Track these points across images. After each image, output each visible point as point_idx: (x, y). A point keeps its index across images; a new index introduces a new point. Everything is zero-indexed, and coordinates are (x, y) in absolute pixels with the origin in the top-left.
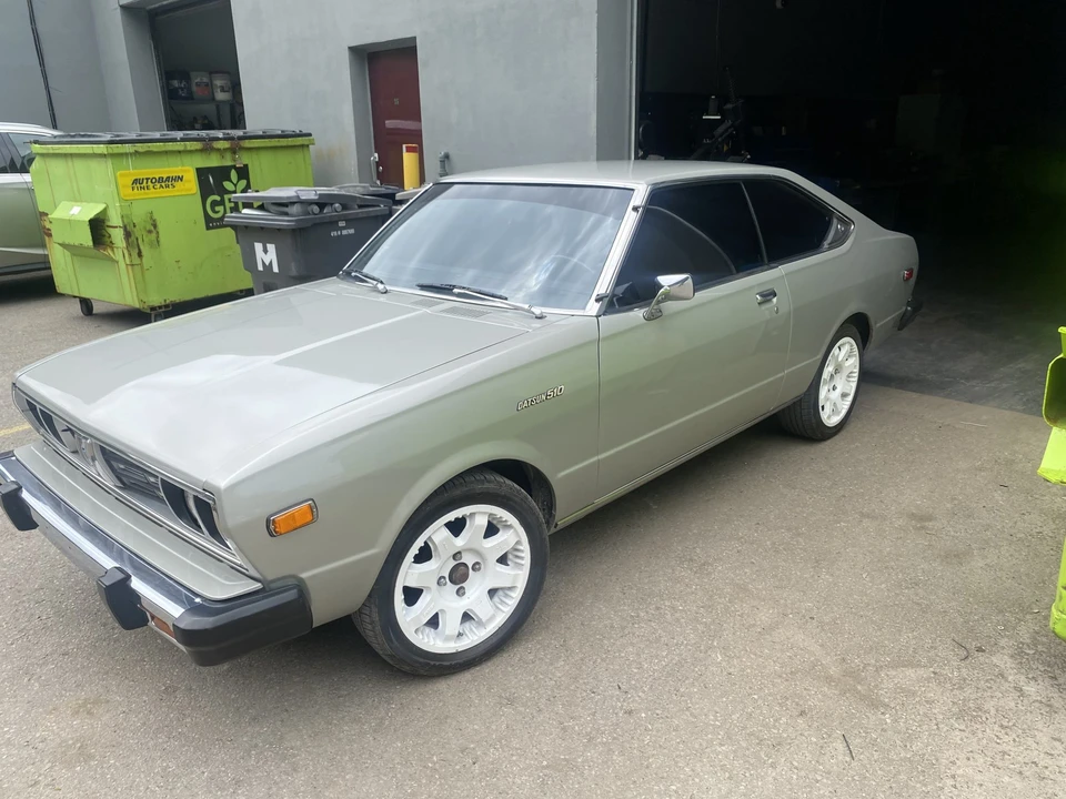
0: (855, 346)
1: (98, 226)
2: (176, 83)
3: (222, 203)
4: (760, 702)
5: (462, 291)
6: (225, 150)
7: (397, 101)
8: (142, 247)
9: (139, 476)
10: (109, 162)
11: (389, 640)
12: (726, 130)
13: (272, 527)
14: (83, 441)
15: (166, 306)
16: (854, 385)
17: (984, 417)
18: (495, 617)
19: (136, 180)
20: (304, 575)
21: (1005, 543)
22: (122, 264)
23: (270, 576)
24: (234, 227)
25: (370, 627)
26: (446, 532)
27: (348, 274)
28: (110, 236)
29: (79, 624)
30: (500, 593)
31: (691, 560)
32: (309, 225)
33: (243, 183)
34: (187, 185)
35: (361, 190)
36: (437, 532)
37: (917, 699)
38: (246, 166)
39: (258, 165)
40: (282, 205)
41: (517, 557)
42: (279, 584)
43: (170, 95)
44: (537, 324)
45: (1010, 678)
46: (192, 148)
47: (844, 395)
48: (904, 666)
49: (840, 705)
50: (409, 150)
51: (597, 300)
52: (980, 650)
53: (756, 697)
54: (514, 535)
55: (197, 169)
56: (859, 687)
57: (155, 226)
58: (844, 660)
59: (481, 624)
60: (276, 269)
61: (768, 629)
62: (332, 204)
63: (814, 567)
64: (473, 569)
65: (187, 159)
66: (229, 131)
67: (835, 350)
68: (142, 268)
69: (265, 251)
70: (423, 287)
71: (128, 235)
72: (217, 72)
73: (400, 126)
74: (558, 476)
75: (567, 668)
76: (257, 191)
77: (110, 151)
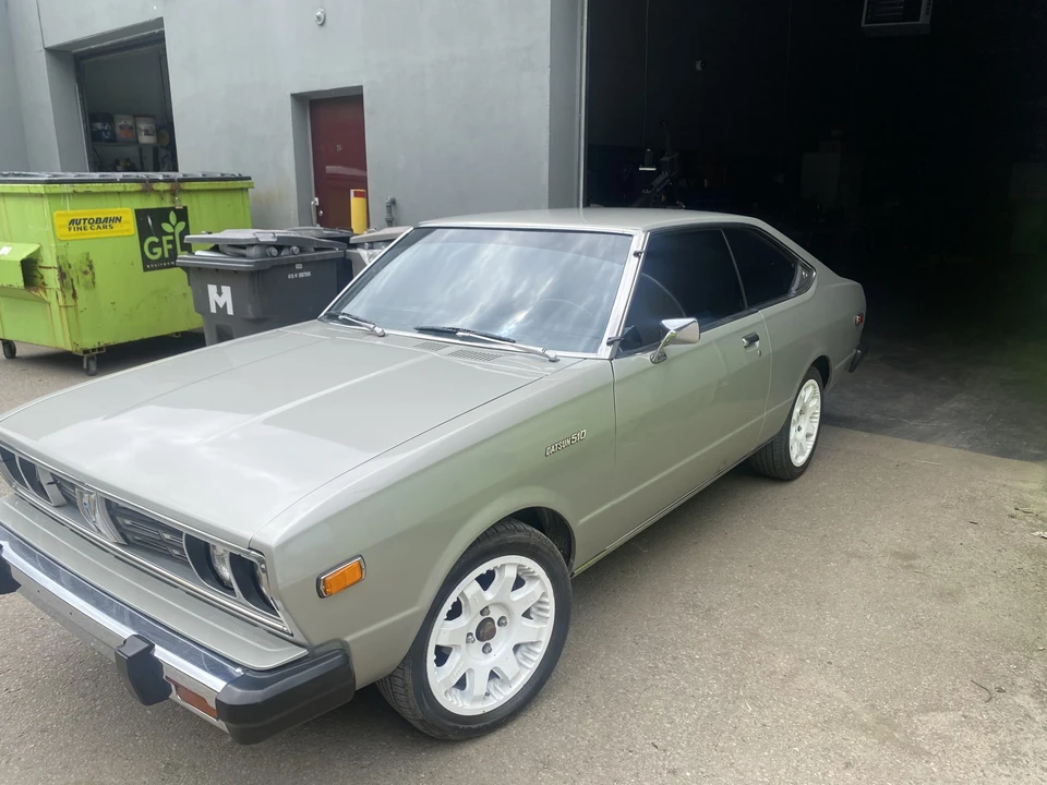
0: (818, 388)
1: (30, 267)
2: (99, 126)
3: (160, 244)
4: (802, 755)
5: (467, 334)
6: (165, 191)
7: (339, 148)
8: (76, 288)
9: (151, 533)
10: (46, 201)
11: (420, 703)
12: (663, 182)
13: (322, 587)
14: (86, 495)
15: (100, 349)
16: (816, 425)
17: (936, 456)
18: (520, 674)
19: (73, 220)
20: (348, 639)
21: (992, 580)
22: (55, 306)
23: (316, 641)
24: (186, 268)
25: (402, 691)
26: (477, 586)
27: (332, 317)
28: (42, 277)
29: (54, 694)
30: (523, 648)
31: (695, 606)
32: (268, 267)
33: (181, 226)
34: (126, 227)
35: (314, 233)
36: (469, 587)
37: (956, 745)
38: (185, 208)
39: (198, 207)
40: (239, 247)
41: (540, 609)
42: (322, 650)
43: (94, 138)
44: (552, 367)
45: (1037, 719)
46: (132, 189)
47: (808, 436)
48: (933, 710)
49: (883, 755)
50: (356, 195)
51: (608, 344)
52: (1000, 690)
53: (797, 749)
54: (540, 587)
55: (136, 210)
56: (896, 735)
57: (91, 267)
58: (873, 706)
59: (506, 682)
60: (230, 312)
61: (791, 676)
62: (289, 247)
63: (817, 609)
64: (499, 624)
65: (125, 200)
66: (169, 173)
67: (802, 393)
68: (76, 310)
69: (220, 293)
70: (422, 330)
71: (62, 276)
72: (141, 116)
73: (341, 172)
74: (579, 523)
75: (597, 725)
76: (210, 233)
77: (48, 191)
